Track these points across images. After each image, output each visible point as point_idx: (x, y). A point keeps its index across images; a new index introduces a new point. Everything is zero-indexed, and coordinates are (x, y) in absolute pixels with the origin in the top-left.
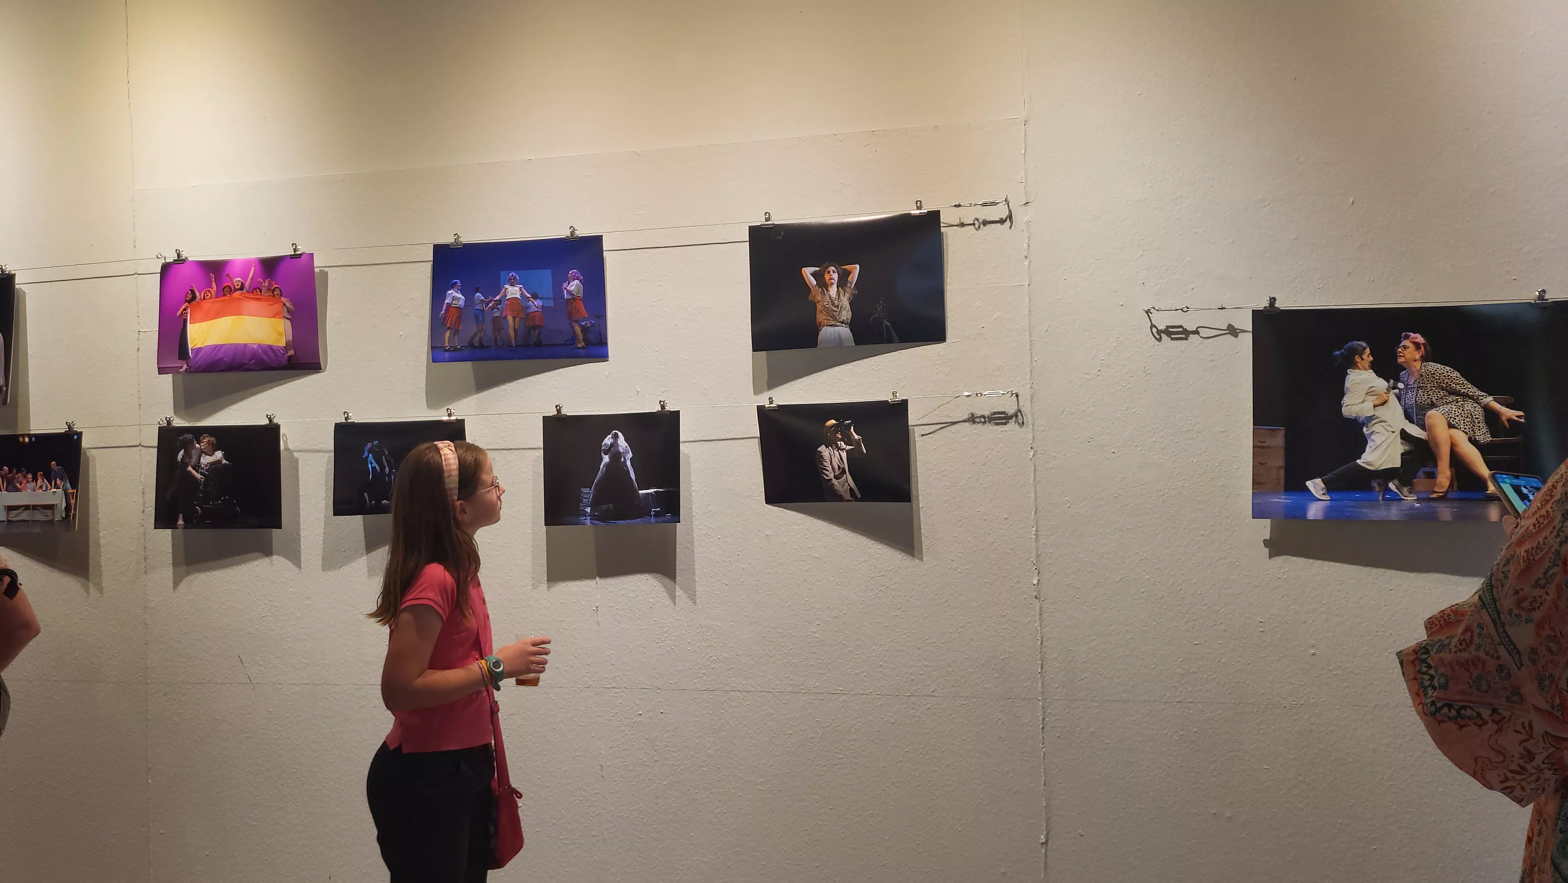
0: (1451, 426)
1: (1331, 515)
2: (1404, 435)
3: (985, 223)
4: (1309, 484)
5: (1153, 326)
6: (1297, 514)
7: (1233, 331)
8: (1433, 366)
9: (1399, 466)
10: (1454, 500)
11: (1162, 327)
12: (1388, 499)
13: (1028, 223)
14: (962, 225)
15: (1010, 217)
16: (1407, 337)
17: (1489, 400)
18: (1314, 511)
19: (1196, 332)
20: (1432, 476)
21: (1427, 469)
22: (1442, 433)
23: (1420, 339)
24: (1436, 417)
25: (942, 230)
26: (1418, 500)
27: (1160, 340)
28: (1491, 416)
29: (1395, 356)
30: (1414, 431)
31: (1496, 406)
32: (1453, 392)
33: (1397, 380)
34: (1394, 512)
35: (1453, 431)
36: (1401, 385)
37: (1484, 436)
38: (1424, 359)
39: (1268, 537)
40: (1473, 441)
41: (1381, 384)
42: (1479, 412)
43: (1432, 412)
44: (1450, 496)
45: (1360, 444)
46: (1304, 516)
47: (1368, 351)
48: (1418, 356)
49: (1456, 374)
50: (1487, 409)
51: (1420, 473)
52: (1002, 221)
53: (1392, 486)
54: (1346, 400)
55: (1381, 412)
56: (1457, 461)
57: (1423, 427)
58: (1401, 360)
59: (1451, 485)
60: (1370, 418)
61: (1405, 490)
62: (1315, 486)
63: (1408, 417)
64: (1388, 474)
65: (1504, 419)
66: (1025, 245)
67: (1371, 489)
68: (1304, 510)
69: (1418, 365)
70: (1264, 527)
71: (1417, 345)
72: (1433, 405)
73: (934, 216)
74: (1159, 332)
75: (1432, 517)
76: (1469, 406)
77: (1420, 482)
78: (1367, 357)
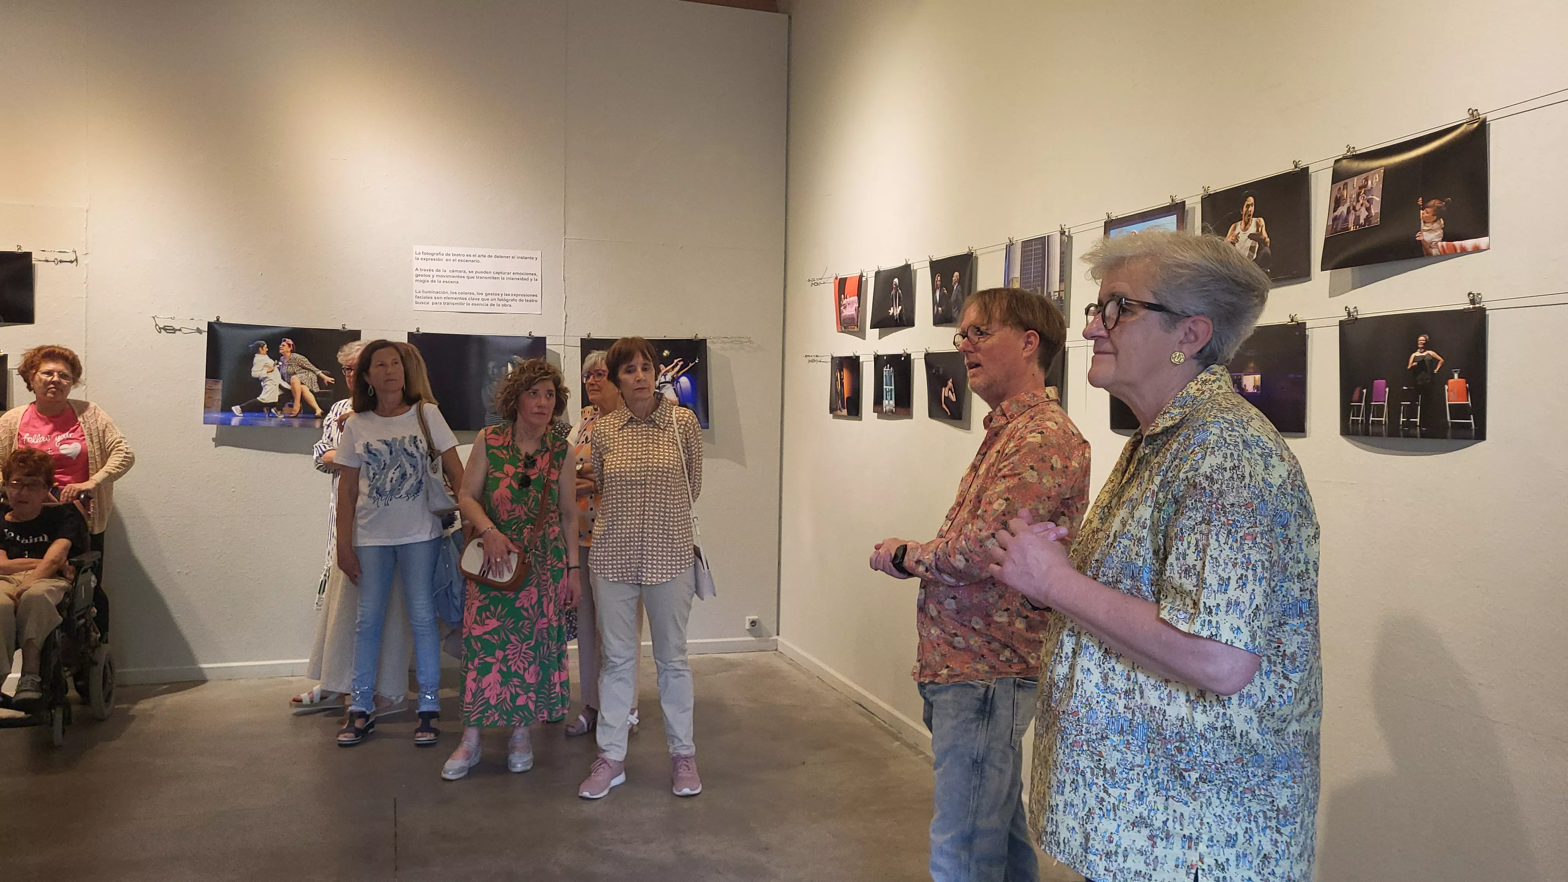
0: (302, 384)
1: (242, 423)
2: (281, 387)
3: (61, 261)
4: (233, 408)
5: (156, 325)
6: (225, 423)
7: (199, 331)
8: (296, 355)
9: (277, 400)
10: (300, 418)
11: (161, 326)
12: (272, 417)
13: (87, 265)
14: (47, 261)
15: (76, 260)
16: (285, 341)
17: (320, 372)
18: (235, 421)
19: (180, 330)
20: (291, 406)
21: (290, 403)
22: (298, 387)
23: (291, 342)
24: (295, 379)
25: (33, 262)
26: (284, 417)
27: (160, 332)
28: (320, 380)
29: (279, 349)
30: (285, 385)
31: (323, 375)
32: (304, 368)
33: (279, 360)
34: (273, 423)
35: (303, 386)
36: (280, 363)
37: (316, 389)
38: (292, 352)
39: (214, 437)
40: (311, 391)
41: (271, 362)
42: (315, 379)
43: (293, 377)
44: (299, 415)
45: (260, 390)
46: (230, 424)
47: (266, 346)
48: (289, 350)
49: (306, 359)
50: (319, 377)
51: (286, 405)
52: (71, 262)
53: (273, 410)
54: (254, 369)
55: (270, 375)
56: (303, 400)
57: (289, 383)
58: (281, 351)
59: (300, 411)
60: (266, 378)
61: (279, 412)
62: (236, 409)
63: (283, 378)
64: (271, 405)
65: (326, 382)
66: (85, 276)
67: (262, 411)
68: (230, 420)
69: (289, 354)
70: (212, 430)
71: (289, 345)
72: (294, 373)
73: (28, 255)
74: (160, 328)
75: (290, 426)
76: (311, 374)
77: (286, 409)
78: (265, 349)
